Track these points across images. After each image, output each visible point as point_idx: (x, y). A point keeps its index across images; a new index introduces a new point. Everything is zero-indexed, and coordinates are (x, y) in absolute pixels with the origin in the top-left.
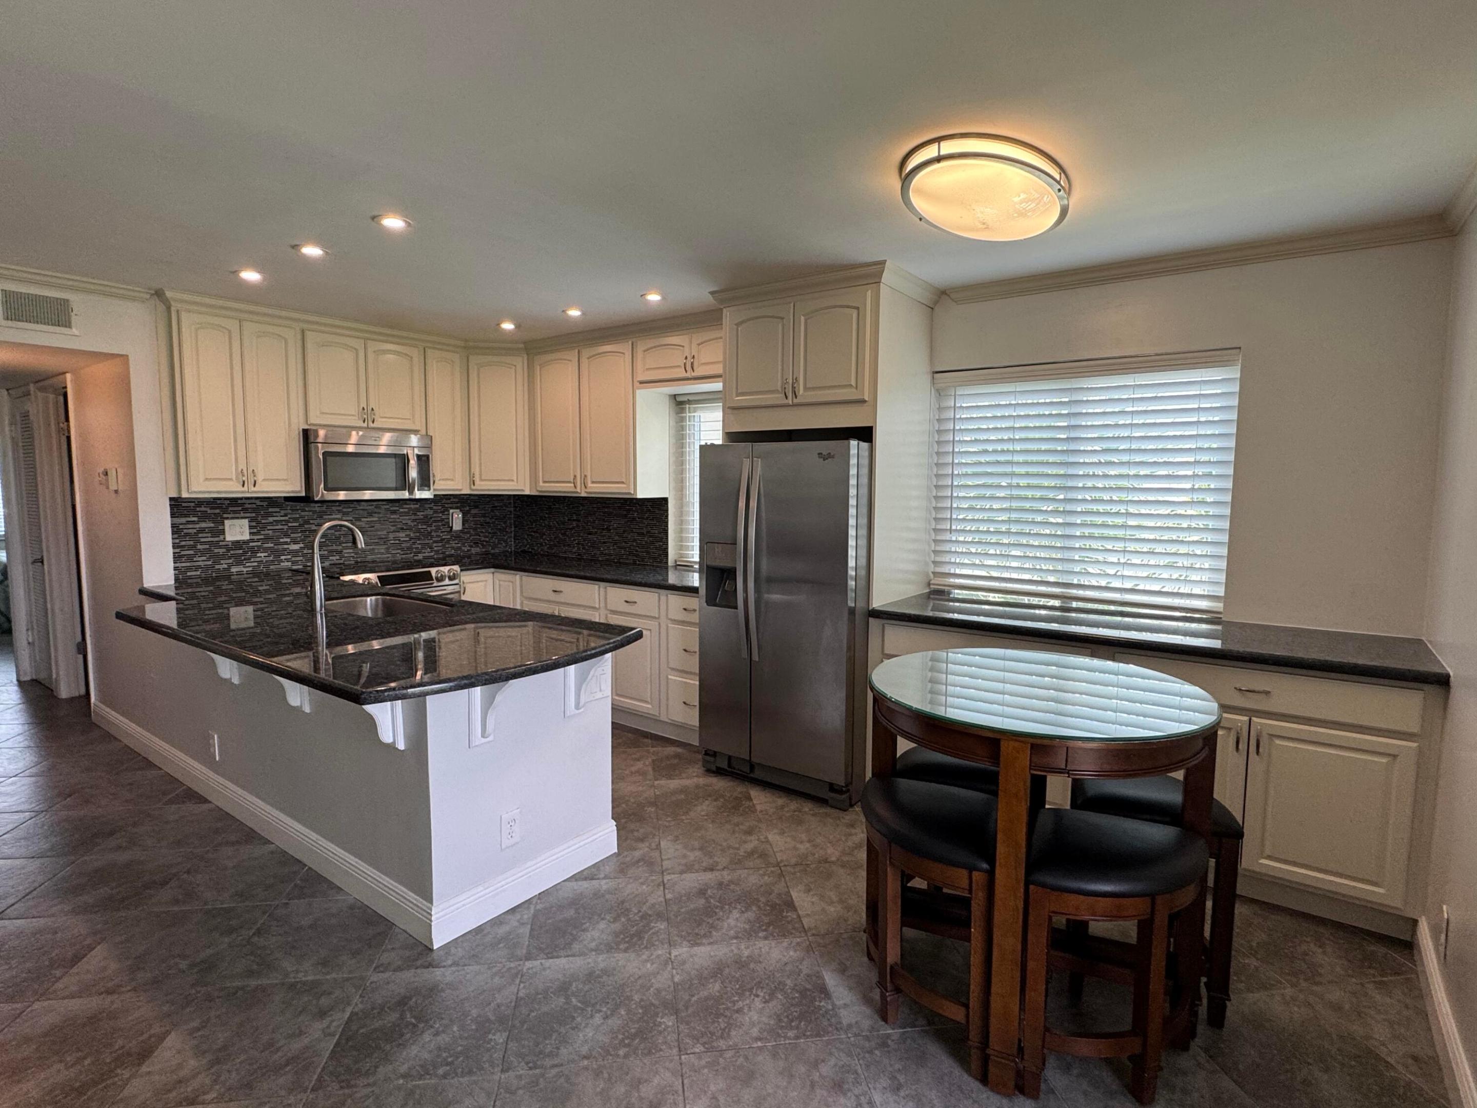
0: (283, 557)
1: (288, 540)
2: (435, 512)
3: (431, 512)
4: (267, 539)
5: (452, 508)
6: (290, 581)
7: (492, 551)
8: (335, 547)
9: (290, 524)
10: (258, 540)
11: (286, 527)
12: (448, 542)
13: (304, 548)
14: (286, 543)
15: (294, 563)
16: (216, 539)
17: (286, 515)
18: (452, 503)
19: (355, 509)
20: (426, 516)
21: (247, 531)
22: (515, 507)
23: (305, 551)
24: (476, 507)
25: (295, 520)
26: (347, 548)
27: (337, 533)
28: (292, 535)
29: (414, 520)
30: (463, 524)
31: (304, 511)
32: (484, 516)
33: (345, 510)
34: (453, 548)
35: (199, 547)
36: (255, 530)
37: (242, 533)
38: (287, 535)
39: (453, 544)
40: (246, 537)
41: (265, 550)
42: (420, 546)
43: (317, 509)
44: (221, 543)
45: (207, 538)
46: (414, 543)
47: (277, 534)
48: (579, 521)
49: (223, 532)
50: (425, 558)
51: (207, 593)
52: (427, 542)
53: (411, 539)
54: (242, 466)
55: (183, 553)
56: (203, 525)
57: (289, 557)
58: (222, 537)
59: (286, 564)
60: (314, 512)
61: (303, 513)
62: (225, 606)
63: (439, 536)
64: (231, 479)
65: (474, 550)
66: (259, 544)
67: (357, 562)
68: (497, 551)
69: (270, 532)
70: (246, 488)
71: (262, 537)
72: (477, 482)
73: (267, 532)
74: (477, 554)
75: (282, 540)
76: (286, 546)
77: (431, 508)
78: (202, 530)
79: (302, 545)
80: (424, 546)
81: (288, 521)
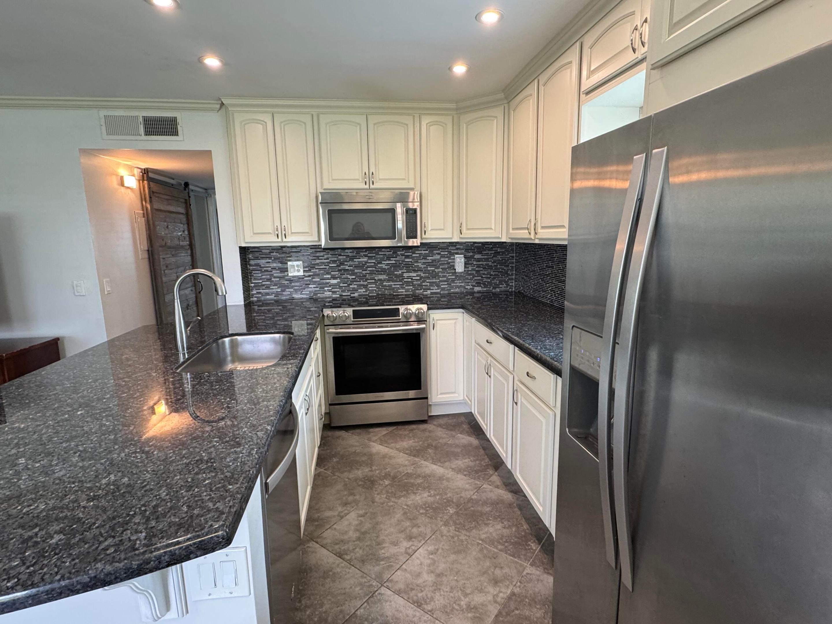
0: (326, 289)
1: (329, 276)
2: (443, 256)
3: (438, 257)
4: (315, 275)
5: (457, 254)
6: (331, 304)
7: (493, 291)
8: (362, 283)
9: (330, 265)
10: (309, 276)
11: (328, 267)
12: (453, 281)
13: (340, 283)
14: (328, 279)
15: (334, 292)
16: (283, 274)
17: (327, 259)
18: (457, 249)
19: (377, 254)
20: (433, 261)
21: (302, 270)
22: (516, 253)
23: (341, 285)
24: (480, 253)
25: (334, 262)
26: (371, 283)
27: (364, 272)
28: (332, 273)
29: (424, 263)
30: (465, 267)
31: (340, 255)
32: (487, 260)
33: (369, 255)
34: (457, 287)
35: (273, 279)
36: (307, 269)
37: (298, 271)
38: (328, 273)
39: (458, 283)
40: (301, 273)
41: (314, 283)
42: (428, 284)
43: (350, 254)
44: (286, 278)
45: (276, 273)
46: (424, 281)
47: (321, 272)
48: (552, 267)
49: (286, 270)
50: (432, 293)
51: (278, 311)
52: (434, 281)
53: (421, 278)
54: (277, 223)
55: (264, 283)
56: (275, 265)
57: (330, 288)
58: (286, 274)
59: (328, 293)
60: (348, 256)
61: (340, 257)
62: (289, 319)
63: (444, 276)
64: (270, 233)
65: (477, 289)
66: (310, 278)
67: (378, 294)
68: (498, 290)
69: (317, 270)
70: (280, 240)
71: (312, 274)
72: (464, 231)
73: (315, 270)
74: (479, 292)
75: (325, 276)
76: (328, 281)
77: (439, 254)
78: (274, 268)
79: (339, 280)
80: (432, 284)
81: (329, 263)
